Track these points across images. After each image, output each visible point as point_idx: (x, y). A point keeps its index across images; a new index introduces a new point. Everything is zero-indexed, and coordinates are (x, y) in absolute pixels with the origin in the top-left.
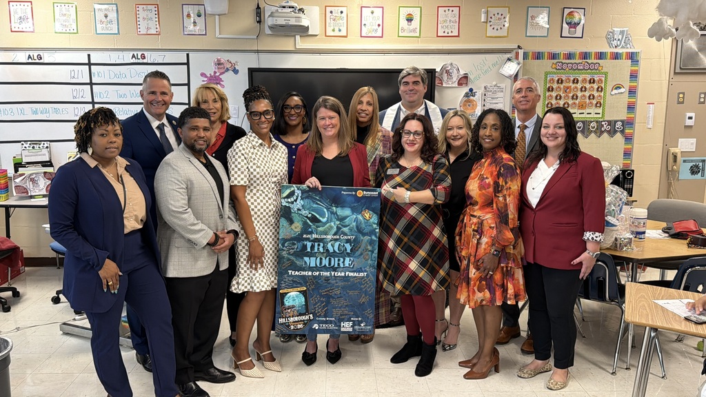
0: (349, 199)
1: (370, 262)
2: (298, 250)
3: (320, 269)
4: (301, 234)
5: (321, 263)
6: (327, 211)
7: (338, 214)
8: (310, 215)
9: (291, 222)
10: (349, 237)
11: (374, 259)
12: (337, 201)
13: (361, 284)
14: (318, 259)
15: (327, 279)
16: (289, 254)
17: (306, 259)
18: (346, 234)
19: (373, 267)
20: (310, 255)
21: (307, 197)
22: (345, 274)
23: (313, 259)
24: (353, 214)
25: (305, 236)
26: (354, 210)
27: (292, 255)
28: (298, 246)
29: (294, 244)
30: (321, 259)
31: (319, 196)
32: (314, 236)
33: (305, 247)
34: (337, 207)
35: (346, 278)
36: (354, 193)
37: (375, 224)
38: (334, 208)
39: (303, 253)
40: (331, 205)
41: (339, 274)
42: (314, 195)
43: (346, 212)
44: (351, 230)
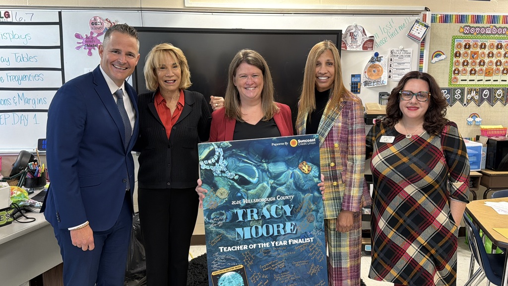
0: (281, 151)
1: (315, 224)
2: (228, 221)
3: (256, 240)
4: (229, 201)
5: (257, 233)
6: (257, 169)
7: (271, 170)
8: (236, 177)
9: (215, 188)
10: (287, 197)
11: (320, 220)
12: (267, 156)
13: (308, 252)
14: (254, 228)
15: (267, 251)
16: (217, 227)
17: (239, 230)
18: (282, 194)
19: (320, 229)
20: (243, 225)
21: (231, 156)
22: (288, 243)
23: (247, 229)
24: (288, 168)
25: (233, 203)
26: (289, 164)
27: (221, 227)
28: (227, 216)
29: (222, 214)
30: (257, 228)
31: (245, 152)
32: (245, 201)
33: (235, 216)
34: (268, 163)
35: (289, 247)
36: (286, 143)
37: (316, 177)
38: (265, 165)
39: (234, 223)
40: (261, 162)
41: (281, 243)
42: (238, 152)
43: (281, 167)
44: (288, 188)
